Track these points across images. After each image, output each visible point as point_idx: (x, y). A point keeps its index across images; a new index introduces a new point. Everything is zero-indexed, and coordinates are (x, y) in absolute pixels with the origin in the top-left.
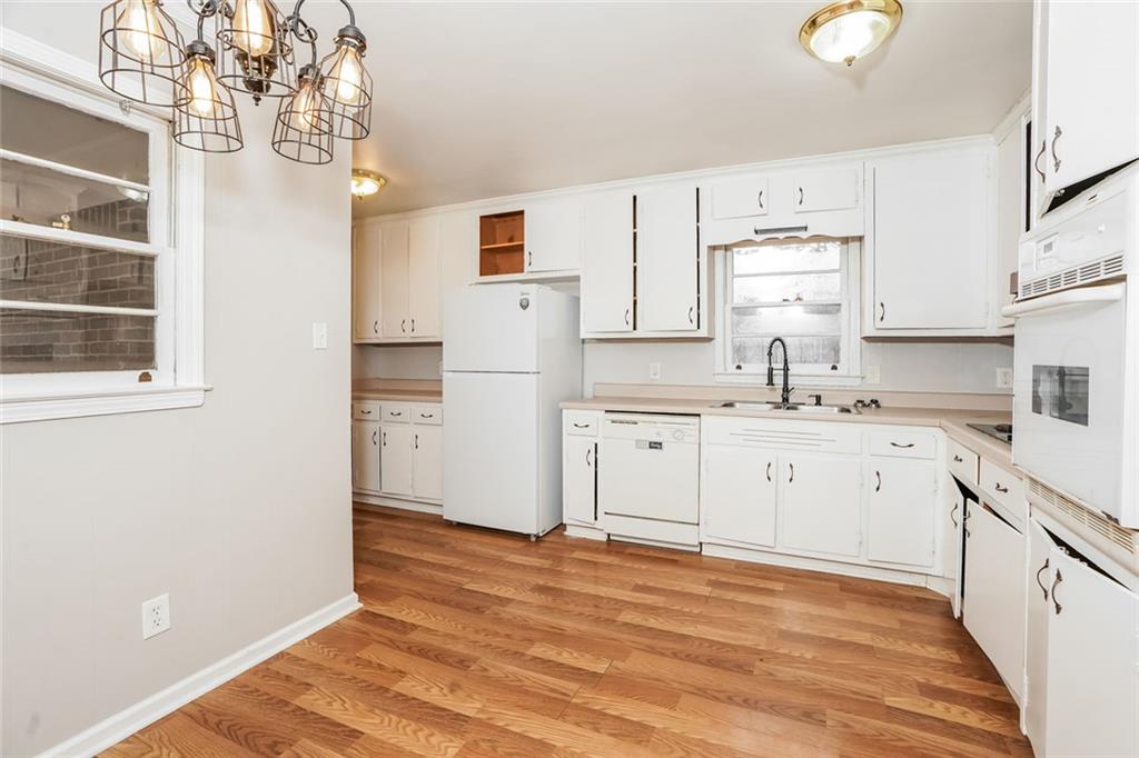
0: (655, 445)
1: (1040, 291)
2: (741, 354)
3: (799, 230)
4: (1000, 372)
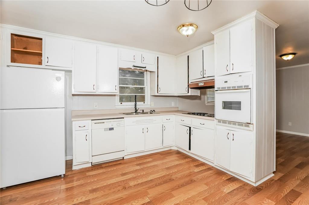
0: (111, 129)
1: (223, 89)
2: (122, 99)
3: (143, 68)
4: (172, 102)
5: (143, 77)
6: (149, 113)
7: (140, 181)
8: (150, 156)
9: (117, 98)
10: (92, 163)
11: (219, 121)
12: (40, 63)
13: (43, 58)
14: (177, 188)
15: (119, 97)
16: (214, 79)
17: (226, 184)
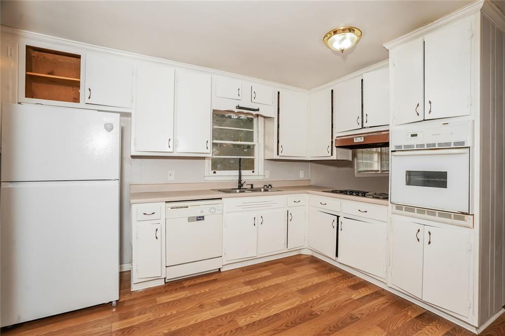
0: (200, 218)
1: (409, 148)
2: (216, 165)
3: (254, 110)
4: (301, 172)
5: (252, 128)
6: (263, 190)
7: (256, 317)
8: (266, 266)
9: (208, 163)
10: (165, 278)
11: (399, 207)
12: (76, 100)
13: (81, 91)
14: (328, 332)
15: (211, 161)
16: (388, 131)
17: (419, 328)
